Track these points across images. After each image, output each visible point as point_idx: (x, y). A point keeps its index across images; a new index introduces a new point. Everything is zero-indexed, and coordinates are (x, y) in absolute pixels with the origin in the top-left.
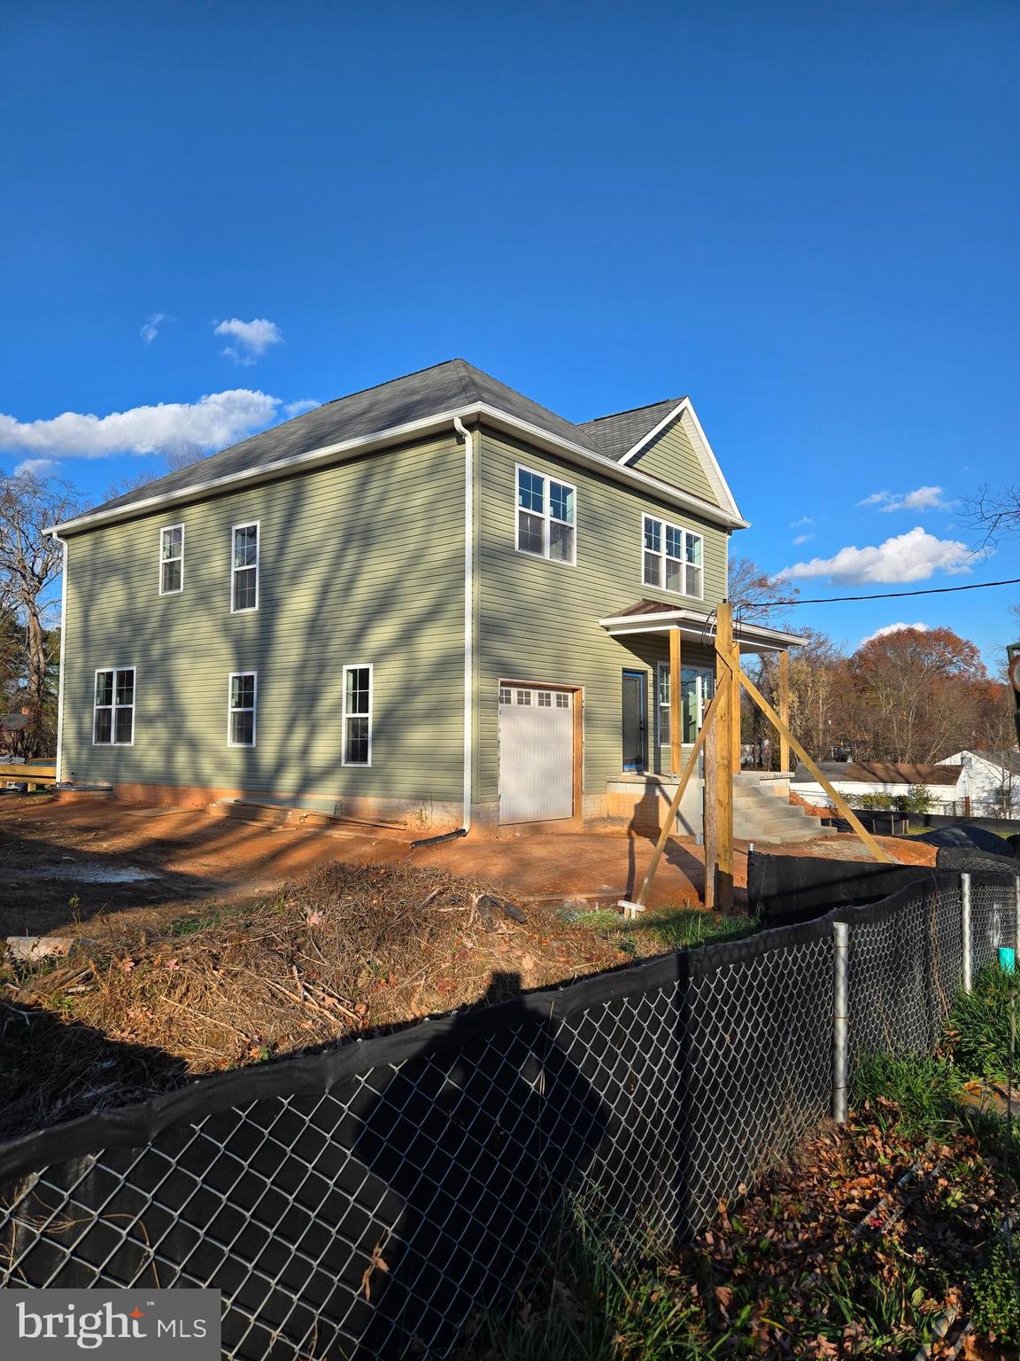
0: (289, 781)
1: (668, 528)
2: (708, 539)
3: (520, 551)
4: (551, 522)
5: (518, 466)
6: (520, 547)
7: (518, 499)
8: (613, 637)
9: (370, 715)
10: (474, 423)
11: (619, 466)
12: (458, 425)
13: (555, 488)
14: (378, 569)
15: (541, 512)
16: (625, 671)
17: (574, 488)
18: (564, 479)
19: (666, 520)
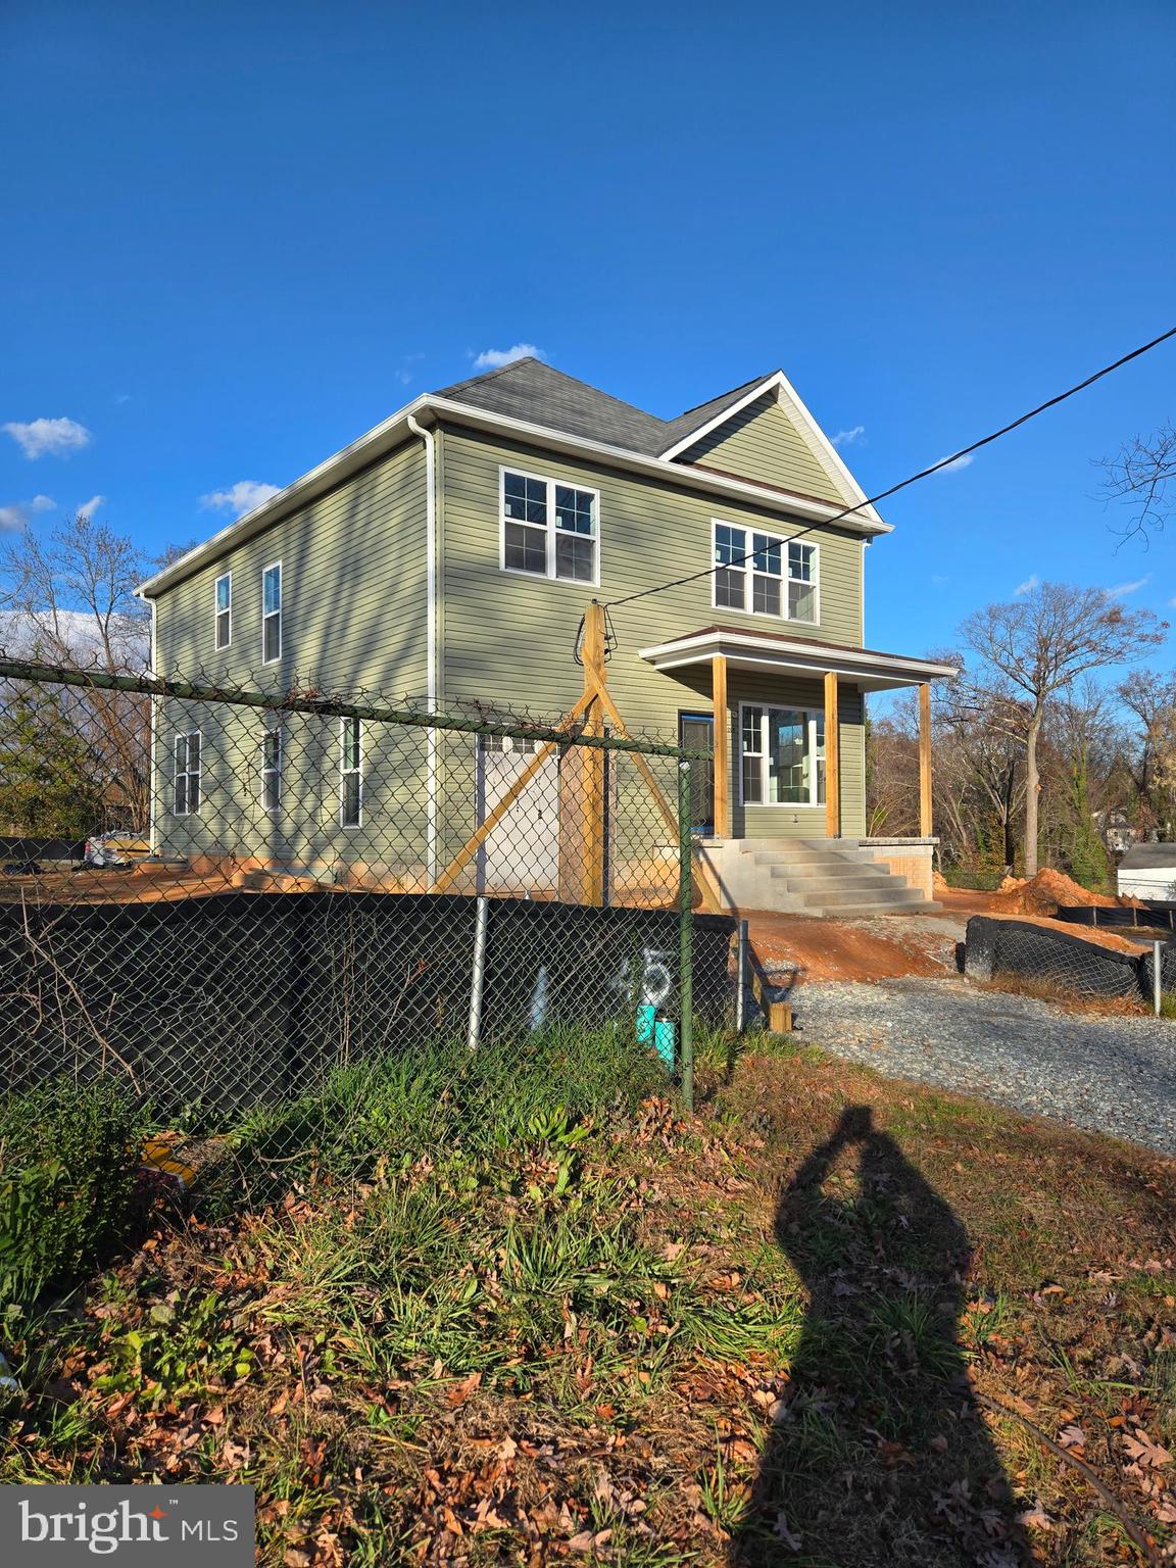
0: (303, 848)
1: (756, 537)
2: (826, 548)
3: (508, 570)
4: (558, 534)
5: (503, 470)
6: (507, 565)
7: (503, 508)
8: (662, 671)
9: (361, 769)
10: (436, 421)
11: (664, 463)
12: (413, 425)
13: (564, 495)
14: (366, 603)
15: (545, 524)
16: (682, 713)
17: (597, 493)
18: (578, 482)
19: (752, 527)
